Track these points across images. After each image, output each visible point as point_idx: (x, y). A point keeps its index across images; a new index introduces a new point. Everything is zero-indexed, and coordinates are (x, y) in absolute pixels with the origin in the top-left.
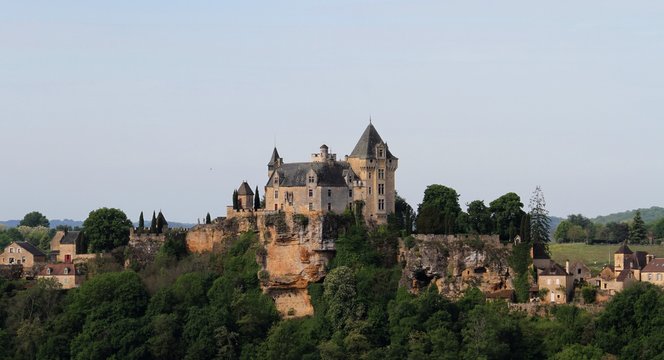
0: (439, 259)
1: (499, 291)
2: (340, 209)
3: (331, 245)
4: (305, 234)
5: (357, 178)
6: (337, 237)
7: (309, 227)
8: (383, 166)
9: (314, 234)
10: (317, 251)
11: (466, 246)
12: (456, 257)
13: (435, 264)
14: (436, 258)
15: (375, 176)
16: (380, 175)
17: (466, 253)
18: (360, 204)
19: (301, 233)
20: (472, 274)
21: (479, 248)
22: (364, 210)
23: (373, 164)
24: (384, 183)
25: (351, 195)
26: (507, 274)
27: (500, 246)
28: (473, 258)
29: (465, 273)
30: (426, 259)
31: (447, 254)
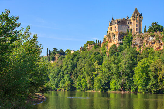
0: (141, 40)
1: (159, 49)
2: (125, 31)
3: (121, 41)
4: (114, 39)
5: (131, 23)
6: (123, 39)
7: (116, 36)
8: (138, 19)
9: (117, 38)
10: (118, 43)
11: (149, 36)
12: (146, 39)
13: (140, 42)
14: (140, 40)
15: (135, 21)
16: (137, 21)
17: (149, 38)
18: (131, 30)
19: (114, 38)
20: (150, 44)
21: (153, 36)
22: (132, 31)
23: (135, 18)
24: (138, 23)
25: (129, 27)
26: (162, 44)
27: (160, 35)
28: (151, 39)
29: (148, 44)
30: (137, 40)
31: (143, 38)
